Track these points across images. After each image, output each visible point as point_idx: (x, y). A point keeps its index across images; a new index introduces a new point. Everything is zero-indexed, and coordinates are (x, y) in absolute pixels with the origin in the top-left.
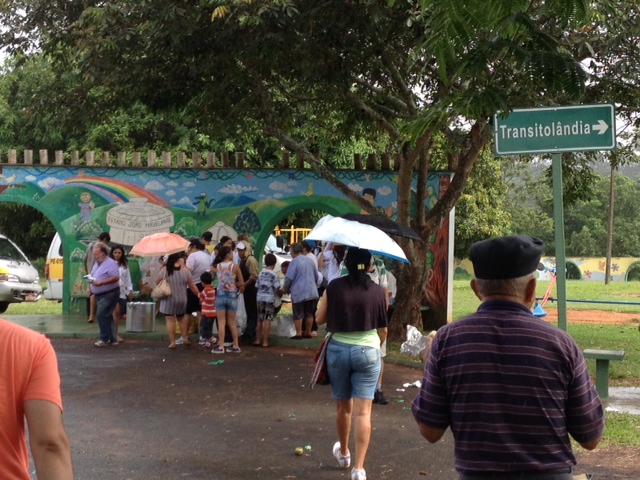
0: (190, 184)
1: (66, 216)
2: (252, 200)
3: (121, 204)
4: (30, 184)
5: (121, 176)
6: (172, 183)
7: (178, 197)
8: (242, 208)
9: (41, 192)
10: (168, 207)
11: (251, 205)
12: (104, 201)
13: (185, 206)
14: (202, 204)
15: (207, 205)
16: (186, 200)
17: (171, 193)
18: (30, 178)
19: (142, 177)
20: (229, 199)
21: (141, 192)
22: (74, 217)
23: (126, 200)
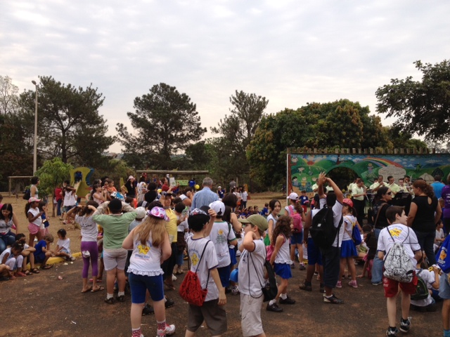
0: (412, 160)
2: (440, 165)
3: (384, 167)
4: (350, 160)
5: (384, 157)
6: (405, 159)
7: (408, 164)
8: (436, 168)
9: (354, 163)
10: (404, 168)
11: (439, 167)
12: (377, 166)
13: (411, 168)
14: (418, 167)
15: (420, 167)
16: (411, 165)
17: (405, 163)
18: (350, 158)
19: (392, 157)
20: (429, 165)
21: (392, 163)
22: (366, 172)
23: (386, 166)
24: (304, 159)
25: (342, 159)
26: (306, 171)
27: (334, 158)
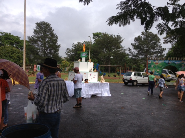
1: (179, 68)
4: (174, 63)
9: (176, 64)
22: (181, 68)
24: (154, 62)
25: (171, 62)
26: (155, 67)
27: (167, 62)
